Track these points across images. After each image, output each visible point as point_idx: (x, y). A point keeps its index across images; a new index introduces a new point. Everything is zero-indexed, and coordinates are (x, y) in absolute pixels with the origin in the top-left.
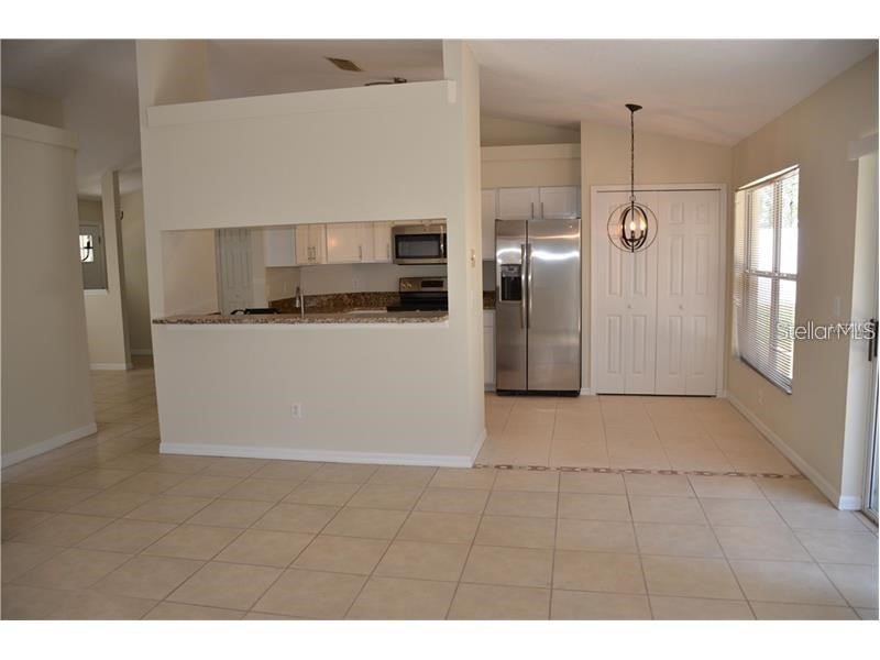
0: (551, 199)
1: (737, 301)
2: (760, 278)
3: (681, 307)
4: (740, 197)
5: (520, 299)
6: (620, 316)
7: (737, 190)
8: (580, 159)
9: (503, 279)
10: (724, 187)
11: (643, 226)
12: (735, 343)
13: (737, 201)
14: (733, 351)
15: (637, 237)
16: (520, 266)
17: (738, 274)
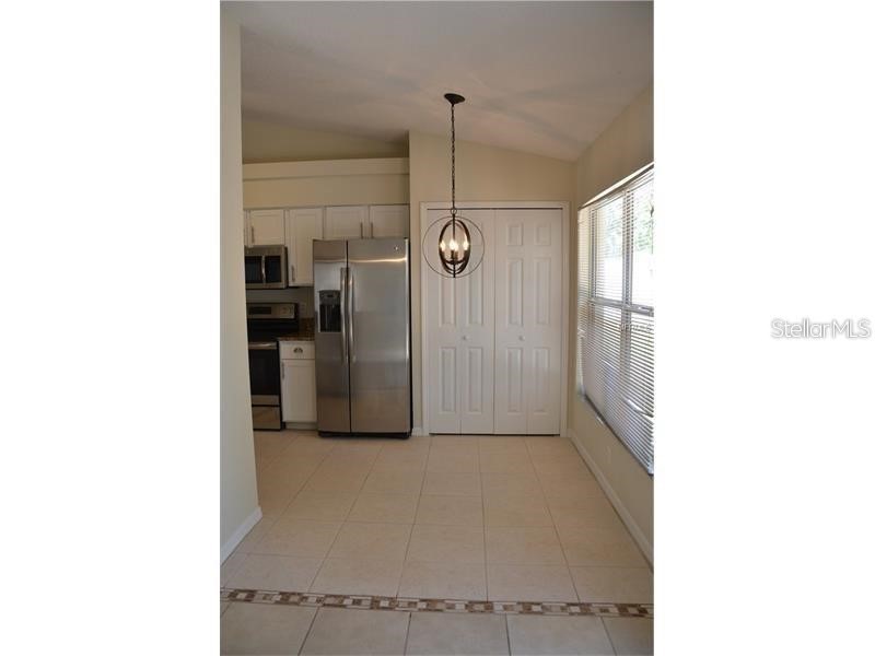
0: (380, 219)
1: (581, 331)
2: (606, 308)
3: (521, 338)
4: (584, 215)
5: (339, 330)
6: (455, 349)
7: (581, 208)
8: (408, 174)
9: (322, 307)
10: (566, 206)
11: (466, 245)
12: (580, 379)
13: (580, 221)
14: (577, 388)
15: (460, 258)
16: (338, 293)
17: (582, 302)
